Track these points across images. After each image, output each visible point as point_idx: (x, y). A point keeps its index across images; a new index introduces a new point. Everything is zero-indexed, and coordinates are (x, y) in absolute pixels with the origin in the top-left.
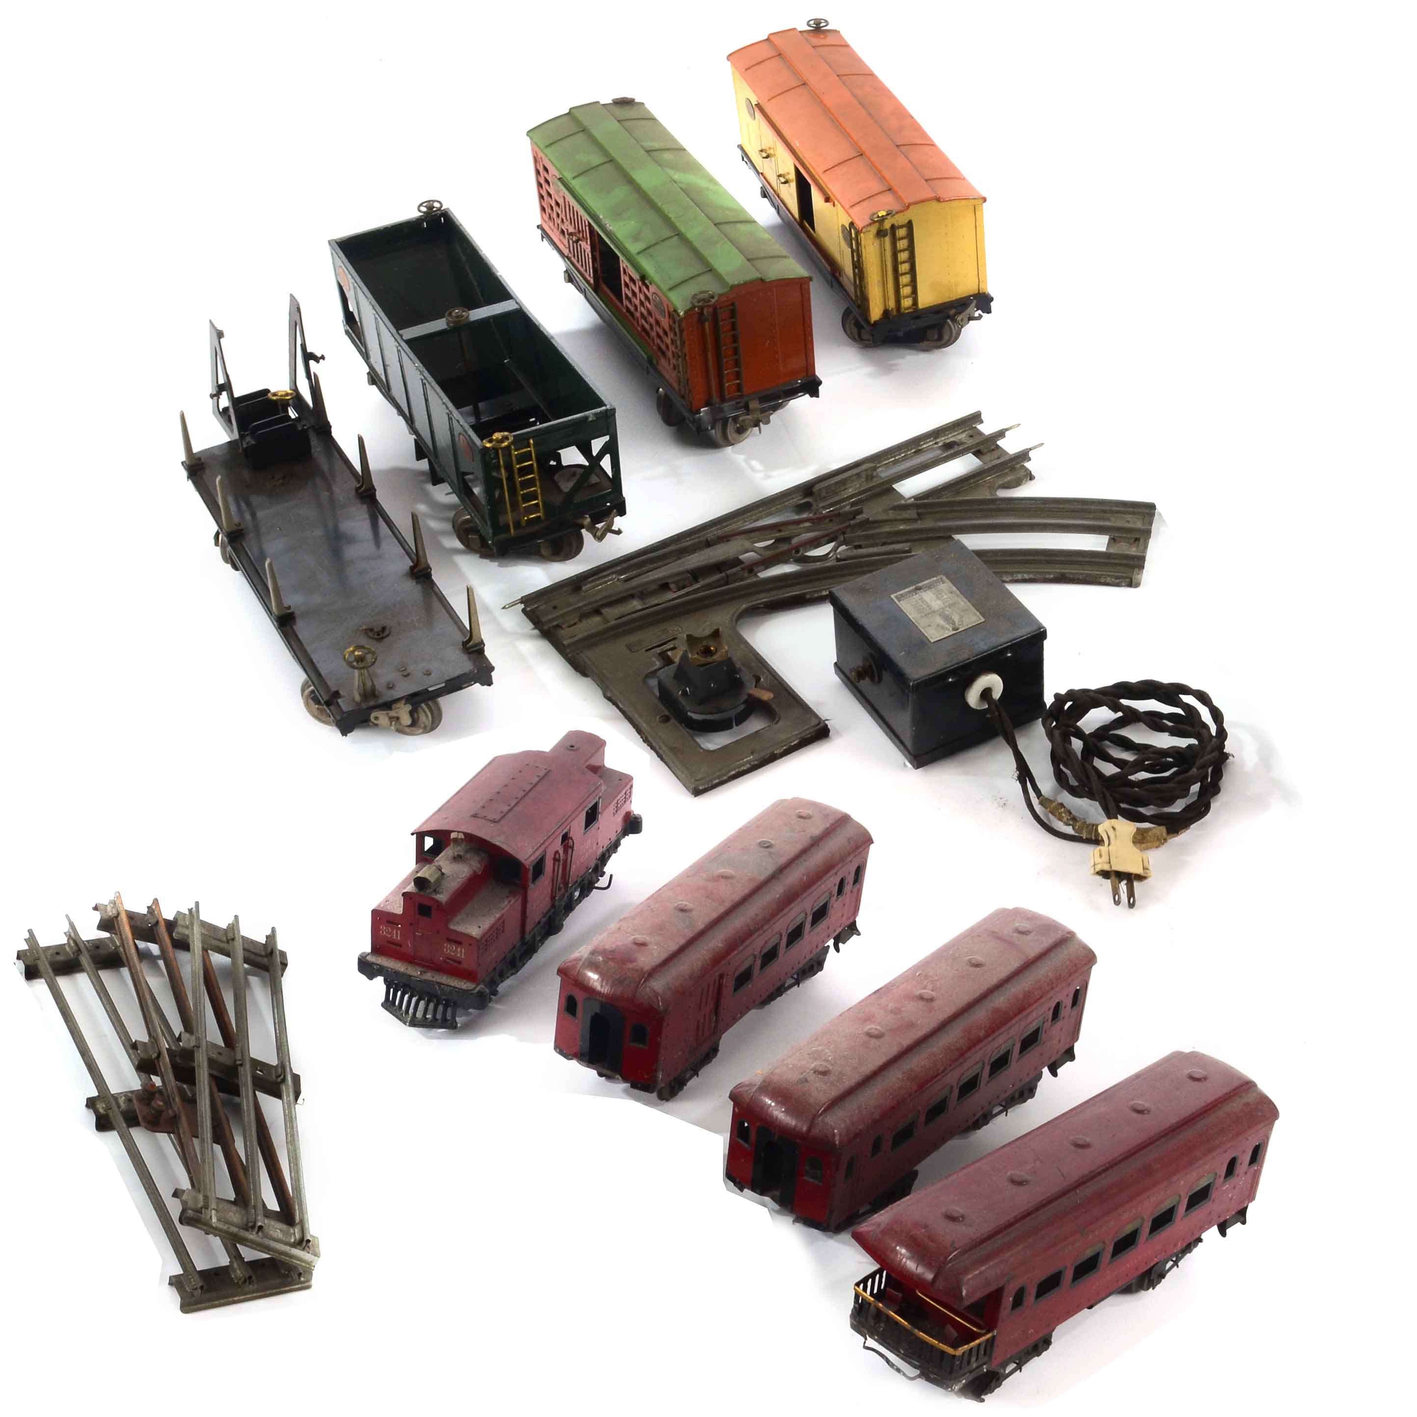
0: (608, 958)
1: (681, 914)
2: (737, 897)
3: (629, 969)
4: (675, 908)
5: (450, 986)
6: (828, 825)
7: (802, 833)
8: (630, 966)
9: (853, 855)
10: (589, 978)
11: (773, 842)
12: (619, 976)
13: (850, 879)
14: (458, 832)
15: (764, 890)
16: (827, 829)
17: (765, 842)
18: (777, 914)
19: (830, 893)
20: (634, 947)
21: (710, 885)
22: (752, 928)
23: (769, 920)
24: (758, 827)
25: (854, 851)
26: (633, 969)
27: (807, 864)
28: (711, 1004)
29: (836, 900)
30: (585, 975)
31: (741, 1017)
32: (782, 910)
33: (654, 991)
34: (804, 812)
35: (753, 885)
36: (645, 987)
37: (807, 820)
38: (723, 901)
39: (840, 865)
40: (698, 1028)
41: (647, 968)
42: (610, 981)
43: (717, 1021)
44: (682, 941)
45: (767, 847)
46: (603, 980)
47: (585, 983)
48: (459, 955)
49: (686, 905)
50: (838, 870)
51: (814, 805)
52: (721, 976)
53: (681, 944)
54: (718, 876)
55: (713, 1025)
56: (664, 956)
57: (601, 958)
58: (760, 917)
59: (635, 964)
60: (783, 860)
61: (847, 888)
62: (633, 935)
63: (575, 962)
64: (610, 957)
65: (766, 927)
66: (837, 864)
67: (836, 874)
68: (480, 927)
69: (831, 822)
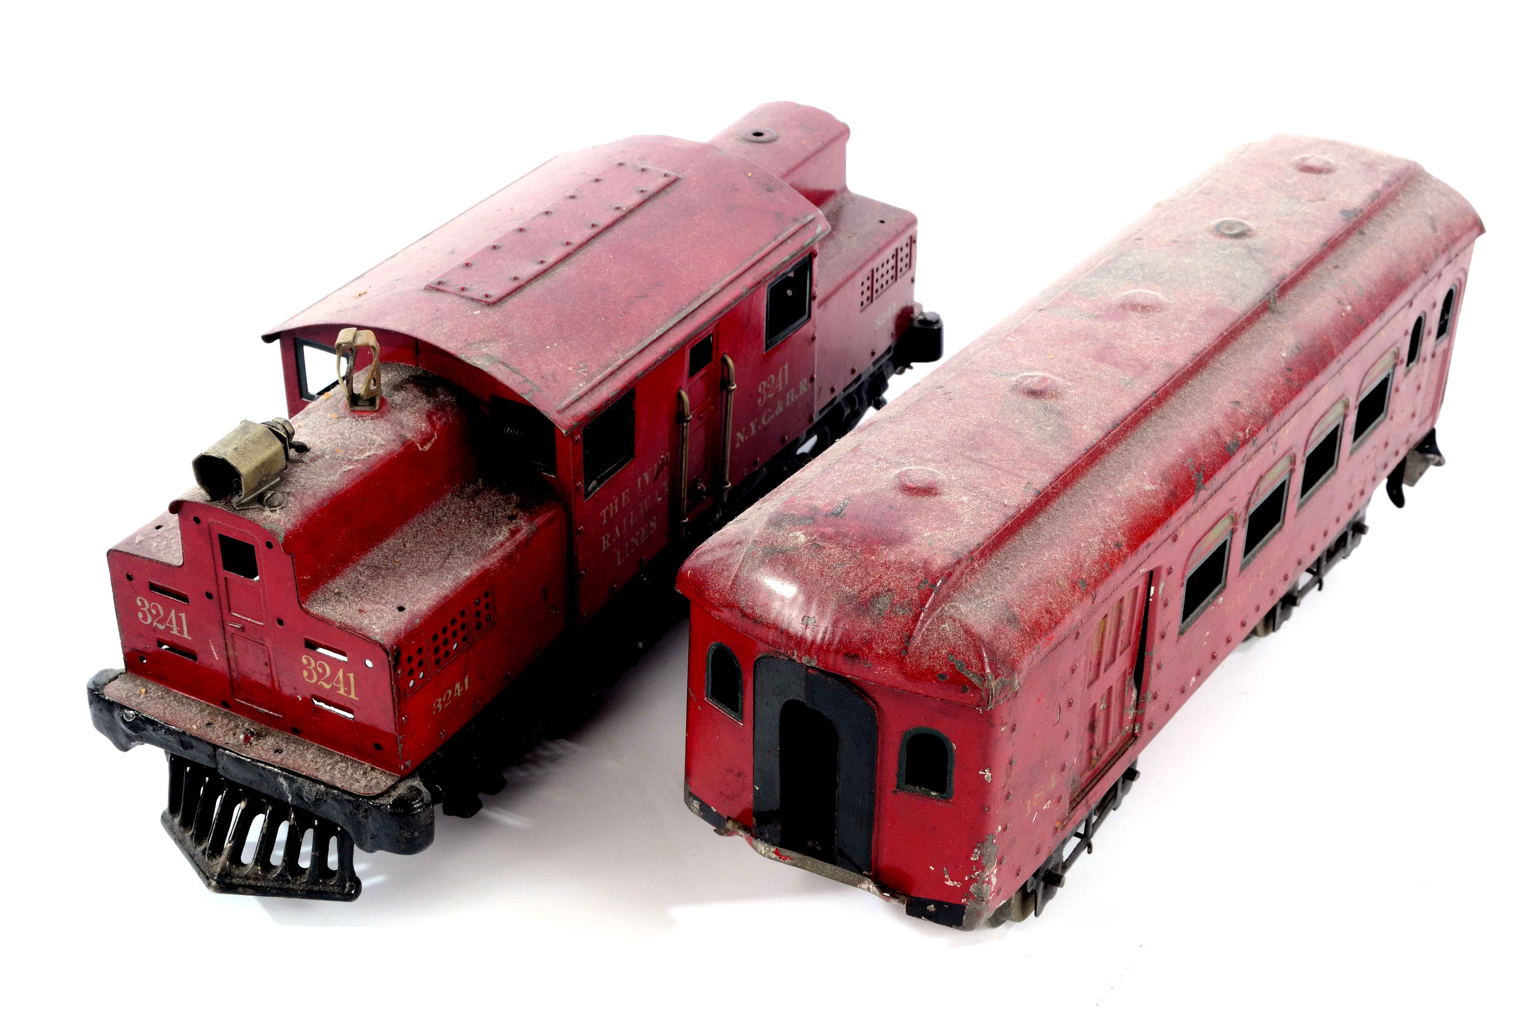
0: (823, 536)
1: (1032, 404)
2: (1181, 358)
3: (887, 566)
4: (1014, 389)
5: (320, 782)
6: (1379, 186)
7: (1320, 203)
8: (891, 555)
9: (1443, 260)
10: (770, 594)
11: (1251, 224)
12: (857, 588)
13: (1432, 323)
14: (360, 328)
15: (1245, 338)
16: (1378, 194)
17: (1231, 225)
18: (1286, 402)
19: (1396, 355)
20: (901, 498)
21: (1103, 329)
22: (1228, 439)
23: (1267, 420)
24: (1206, 193)
25: (1446, 249)
26: (900, 566)
27: (1343, 275)
28: (1123, 662)
29: (1406, 375)
30: (755, 588)
31: (1198, 685)
32: (1299, 390)
33: (967, 631)
34: (1314, 159)
35: (1219, 326)
36: (941, 619)
37: (1324, 176)
38: (1146, 368)
39: (1418, 283)
40: (1092, 727)
41: (940, 561)
42: (831, 607)
43: (1139, 704)
44: (1043, 479)
45: (1237, 236)
46: (809, 600)
47: (758, 611)
48: (342, 691)
49: (1044, 379)
50: (1415, 295)
51: (1336, 146)
52: (1151, 578)
53: (1039, 487)
54: (1123, 306)
55: (1130, 714)
56: (994, 522)
57: (802, 538)
58: (1245, 410)
59: (905, 549)
60: (1286, 266)
61: (1428, 344)
62: (898, 464)
63: (726, 552)
64: (830, 530)
65: (1263, 436)
66: (1414, 279)
67: (1411, 303)
68: (401, 609)
69: (1386, 177)
